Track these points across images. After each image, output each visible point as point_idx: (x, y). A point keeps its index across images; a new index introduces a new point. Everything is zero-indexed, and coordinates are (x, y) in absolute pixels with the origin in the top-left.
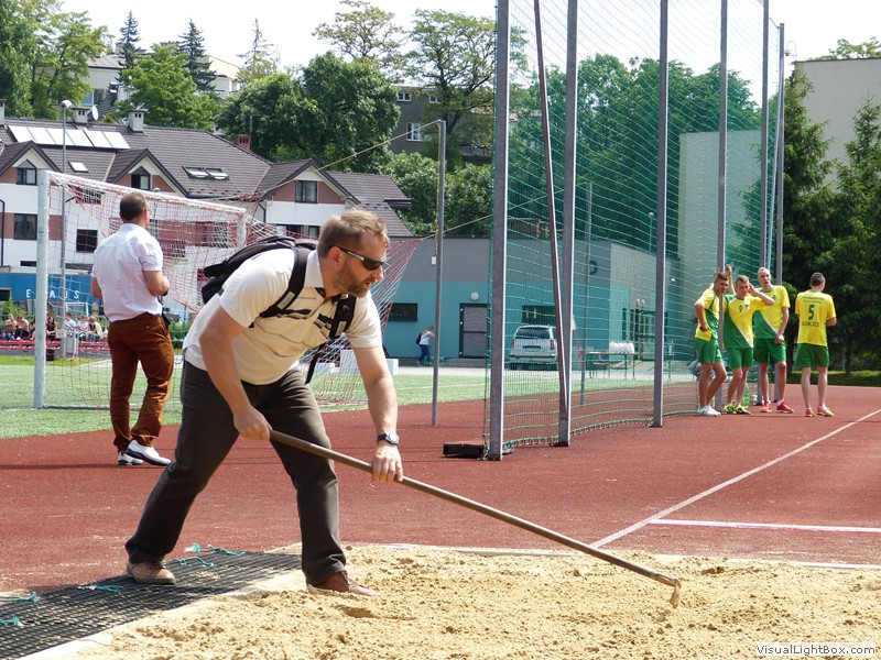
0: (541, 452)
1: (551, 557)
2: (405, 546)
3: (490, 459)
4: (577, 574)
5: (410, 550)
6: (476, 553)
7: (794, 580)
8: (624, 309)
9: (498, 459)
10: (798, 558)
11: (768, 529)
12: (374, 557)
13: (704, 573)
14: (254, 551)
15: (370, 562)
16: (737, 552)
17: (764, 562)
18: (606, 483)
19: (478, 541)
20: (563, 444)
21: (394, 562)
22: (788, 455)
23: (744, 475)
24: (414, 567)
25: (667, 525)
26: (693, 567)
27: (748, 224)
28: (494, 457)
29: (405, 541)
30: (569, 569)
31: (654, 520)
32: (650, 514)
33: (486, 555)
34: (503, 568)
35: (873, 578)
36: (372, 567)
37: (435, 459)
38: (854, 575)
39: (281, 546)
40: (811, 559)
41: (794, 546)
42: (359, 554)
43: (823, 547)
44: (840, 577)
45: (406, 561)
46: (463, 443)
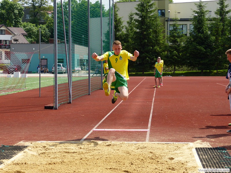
0: (66, 105)
2: (43, 141)
3: (55, 109)
4: (81, 148)
5: (44, 143)
6: (59, 143)
7: (126, 147)
8: (78, 60)
9: (57, 109)
10: (125, 140)
11: (118, 131)
12: (37, 146)
13: (107, 146)
14: (11, 145)
15: (37, 147)
16: (114, 139)
17: (119, 142)
18: (81, 116)
19: (59, 139)
20: (70, 103)
21: (42, 147)
22: (119, 104)
23: (111, 112)
24: (47, 148)
25: (97, 131)
26: (105, 144)
27: (106, 40)
28: (56, 109)
29: (43, 140)
31: (94, 129)
32: (93, 127)
34: (65, 147)
35: (141, 146)
36: (38, 149)
37: (43, 109)
38: (138, 145)
39: (16, 143)
40: (129, 141)
41: (124, 137)
42: (34, 145)
43: (130, 136)
44: (135, 145)
45: (45, 147)
46: (49, 105)
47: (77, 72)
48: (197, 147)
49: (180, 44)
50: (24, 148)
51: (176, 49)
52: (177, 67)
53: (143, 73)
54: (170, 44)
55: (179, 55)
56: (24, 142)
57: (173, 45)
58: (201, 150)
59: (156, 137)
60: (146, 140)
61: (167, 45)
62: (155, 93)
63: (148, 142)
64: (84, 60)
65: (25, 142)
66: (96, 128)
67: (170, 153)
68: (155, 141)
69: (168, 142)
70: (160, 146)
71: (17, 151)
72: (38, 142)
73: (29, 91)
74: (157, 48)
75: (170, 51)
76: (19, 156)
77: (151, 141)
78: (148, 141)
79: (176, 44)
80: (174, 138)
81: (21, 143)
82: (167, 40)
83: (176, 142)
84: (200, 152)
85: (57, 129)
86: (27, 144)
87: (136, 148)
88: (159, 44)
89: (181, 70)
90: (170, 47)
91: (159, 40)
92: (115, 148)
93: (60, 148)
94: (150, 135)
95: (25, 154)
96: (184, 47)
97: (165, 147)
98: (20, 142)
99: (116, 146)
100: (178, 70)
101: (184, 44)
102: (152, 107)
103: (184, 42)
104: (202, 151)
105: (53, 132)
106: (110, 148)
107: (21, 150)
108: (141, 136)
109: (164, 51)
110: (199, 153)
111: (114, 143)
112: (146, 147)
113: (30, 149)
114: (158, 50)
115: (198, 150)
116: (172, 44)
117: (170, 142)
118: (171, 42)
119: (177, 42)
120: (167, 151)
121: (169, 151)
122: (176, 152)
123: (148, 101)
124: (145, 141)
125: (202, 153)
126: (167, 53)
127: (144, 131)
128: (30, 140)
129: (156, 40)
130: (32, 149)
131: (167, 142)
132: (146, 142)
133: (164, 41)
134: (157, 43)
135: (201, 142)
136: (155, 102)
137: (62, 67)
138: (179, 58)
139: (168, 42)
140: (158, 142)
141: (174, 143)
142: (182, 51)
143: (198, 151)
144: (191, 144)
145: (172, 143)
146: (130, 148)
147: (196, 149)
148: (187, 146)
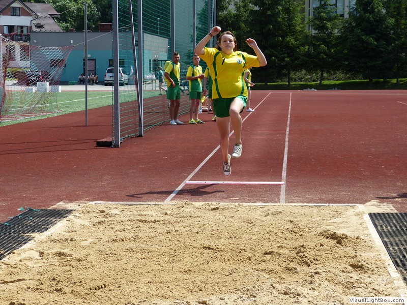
0: (133, 139)
1: (155, 205)
2: (99, 202)
3: (115, 147)
4: (166, 214)
5: (101, 205)
6: (126, 204)
7: (245, 212)
8: (150, 60)
9: (118, 147)
10: (244, 201)
11: (230, 185)
12: (90, 210)
13: (212, 210)
14: (43, 208)
15: (88, 212)
16: (223, 199)
17: (233, 204)
18: (163, 159)
20: (141, 136)
21: (98, 211)
23: (214, 152)
24: (106, 214)
25: (193, 184)
26: (207, 207)
28: (116, 146)
29: (98, 200)
30: (163, 212)
31: (187, 181)
32: (185, 177)
33: (130, 205)
34: (139, 212)
35: (273, 210)
36: (91, 215)
37: (94, 147)
38: (266, 209)
39: (53, 205)
40: (249, 201)
41: (242, 194)
42: (84, 208)
43: (253, 194)
44: (261, 209)
45: (102, 212)
46: (104, 140)
47: (148, 83)
48: (372, 212)
49: (331, 32)
50: (67, 213)
51: (324, 41)
52: (327, 73)
53: (266, 84)
54: (314, 32)
55: (330, 51)
56: (66, 203)
57: (320, 33)
58: (378, 217)
59: (297, 195)
60: (281, 200)
61: (308, 34)
62: (289, 120)
63: (284, 204)
64: (161, 61)
65: (68, 203)
66: (191, 180)
67: (325, 222)
68: (296, 201)
69: (320, 203)
70: (306, 211)
71: (55, 218)
72: (90, 203)
73: (66, 115)
74: (291, 40)
75: (314, 45)
76: (59, 228)
77: (288, 202)
78: (284, 201)
79: (325, 33)
80: (330, 197)
81: (61, 205)
82: (309, 26)
83: (334, 203)
84: (378, 220)
85: (121, 182)
86: (70, 206)
87: (264, 214)
88: (294, 32)
89: (333, 79)
90: (314, 37)
91: (294, 25)
92: (226, 213)
93: (129, 213)
94: (286, 191)
95: (70, 224)
96: (338, 38)
97: (315, 211)
98: (59, 204)
99: (228, 210)
100: (328, 79)
101: (338, 32)
102: (287, 143)
103: (338, 29)
104: (381, 219)
105: (115, 186)
106: (217, 213)
107: (62, 217)
108: (271, 194)
109: (303, 45)
110: (376, 222)
111: (225, 205)
112: (280, 212)
113: (78, 215)
114: (292, 44)
115: (374, 217)
116: (317, 32)
117: (322, 203)
118: (315, 29)
119: (327, 29)
120: (318, 219)
121: (323, 220)
122: (335, 220)
123: (279, 134)
124: (278, 201)
125: (381, 222)
126: (308, 49)
127: (276, 185)
128: (76, 200)
129: (290, 26)
130: (80, 215)
131: (318, 203)
132: (281, 204)
133: (304, 27)
134: (290, 30)
135: (379, 204)
136: (290, 134)
137: (123, 74)
138: (330, 58)
139: (310, 28)
140: (302, 204)
141: (330, 205)
142: (335, 46)
143: (375, 219)
144: (360, 207)
145: (327, 205)
146: (253, 214)
147: (370, 215)
148: (353, 210)
